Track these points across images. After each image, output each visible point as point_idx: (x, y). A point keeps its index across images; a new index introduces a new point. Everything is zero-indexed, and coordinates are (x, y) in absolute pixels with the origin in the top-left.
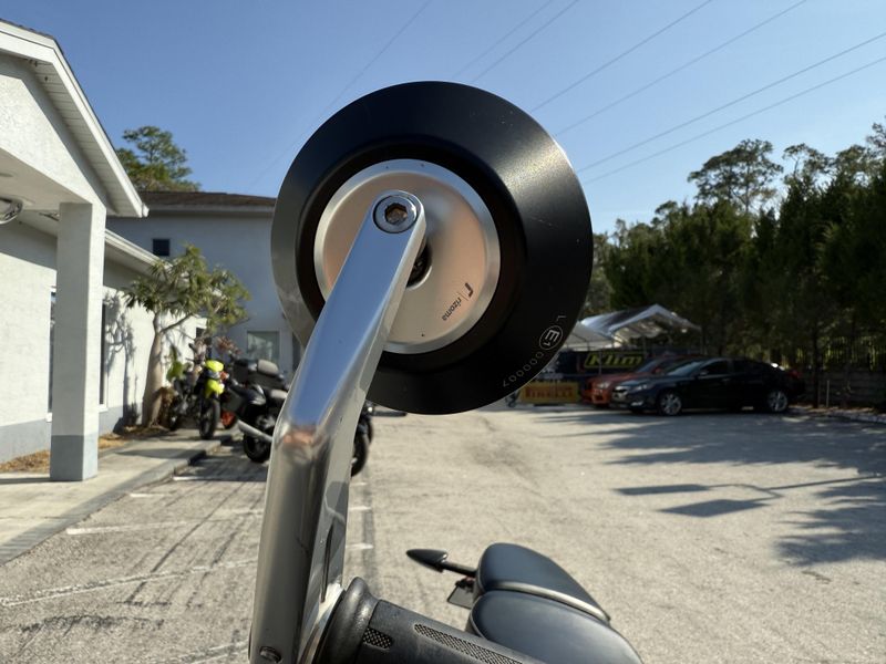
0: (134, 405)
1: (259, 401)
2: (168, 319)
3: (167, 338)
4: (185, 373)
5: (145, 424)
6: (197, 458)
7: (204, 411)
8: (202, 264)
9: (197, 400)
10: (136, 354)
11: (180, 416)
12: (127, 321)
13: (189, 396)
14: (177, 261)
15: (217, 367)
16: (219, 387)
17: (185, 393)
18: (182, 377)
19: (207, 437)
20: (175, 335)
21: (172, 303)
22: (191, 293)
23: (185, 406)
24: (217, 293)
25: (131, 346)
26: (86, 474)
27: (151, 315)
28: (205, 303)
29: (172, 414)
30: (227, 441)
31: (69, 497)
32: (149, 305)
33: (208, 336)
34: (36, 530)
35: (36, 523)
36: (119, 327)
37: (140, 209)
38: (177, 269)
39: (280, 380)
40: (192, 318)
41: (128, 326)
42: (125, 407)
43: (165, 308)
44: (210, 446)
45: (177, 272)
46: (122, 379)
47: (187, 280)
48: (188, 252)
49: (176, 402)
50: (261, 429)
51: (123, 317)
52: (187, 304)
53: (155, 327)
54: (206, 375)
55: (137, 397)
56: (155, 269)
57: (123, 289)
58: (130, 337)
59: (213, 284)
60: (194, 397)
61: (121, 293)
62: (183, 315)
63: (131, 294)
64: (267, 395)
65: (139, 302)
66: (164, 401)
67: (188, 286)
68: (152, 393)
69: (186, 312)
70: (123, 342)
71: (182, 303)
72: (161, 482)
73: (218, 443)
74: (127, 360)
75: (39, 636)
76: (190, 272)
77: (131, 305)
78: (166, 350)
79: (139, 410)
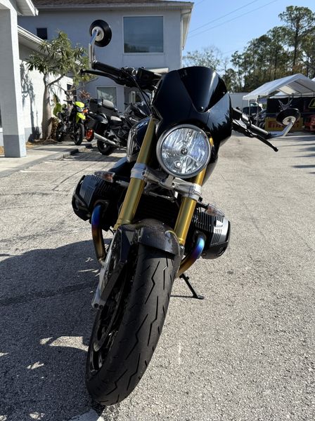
0: (38, 128)
1: (105, 122)
2: (51, 78)
3: (51, 90)
4: (63, 109)
5: (44, 138)
6: (74, 152)
7: (76, 130)
8: (68, 43)
9: (72, 124)
10: (36, 98)
11: (63, 133)
12: (29, 79)
13: (67, 122)
14: (54, 42)
15: (81, 105)
16: (82, 116)
17: (65, 120)
18: (62, 112)
19: (78, 144)
20: (55, 88)
21: (53, 68)
22: (64, 61)
23: (65, 127)
24: (78, 62)
25: (32, 94)
26: (21, 155)
27: (42, 75)
28: (72, 68)
29: (59, 132)
30: (89, 146)
31: (17, 162)
32: (41, 69)
33: (74, 89)
34: (6, 171)
35: (6, 169)
36: (25, 83)
37: (34, 11)
38: (55, 47)
39: (115, 111)
40: (64, 77)
41: (30, 82)
42: (33, 128)
43: (50, 70)
44: (81, 148)
45: (54, 49)
46: (30, 112)
47: (60, 54)
48: (60, 36)
49: (60, 125)
50: (106, 136)
51: (27, 77)
52: (62, 68)
53: (45, 82)
54: (76, 109)
55: (38, 123)
56: (42, 47)
57: (26, 60)
58: (32, 88)
59: (75, 56)
60: (70, 123)
61: (25, 63)
62: (60, 75)
63: (30, 62)
64: (108, 119)
65: (35, 67)
66: (53, 126)
67: (61, 57)
68: (47, 121)
69: (61, 73)
70: (28, 91)
71: (59, 67)
72: (58, 160)
73: (85, 147)
74: (31, 102)
75: (21, 197)
76: (62, 49)
77: (31, 69)
78: (52, 97)
79: (41, 130)
